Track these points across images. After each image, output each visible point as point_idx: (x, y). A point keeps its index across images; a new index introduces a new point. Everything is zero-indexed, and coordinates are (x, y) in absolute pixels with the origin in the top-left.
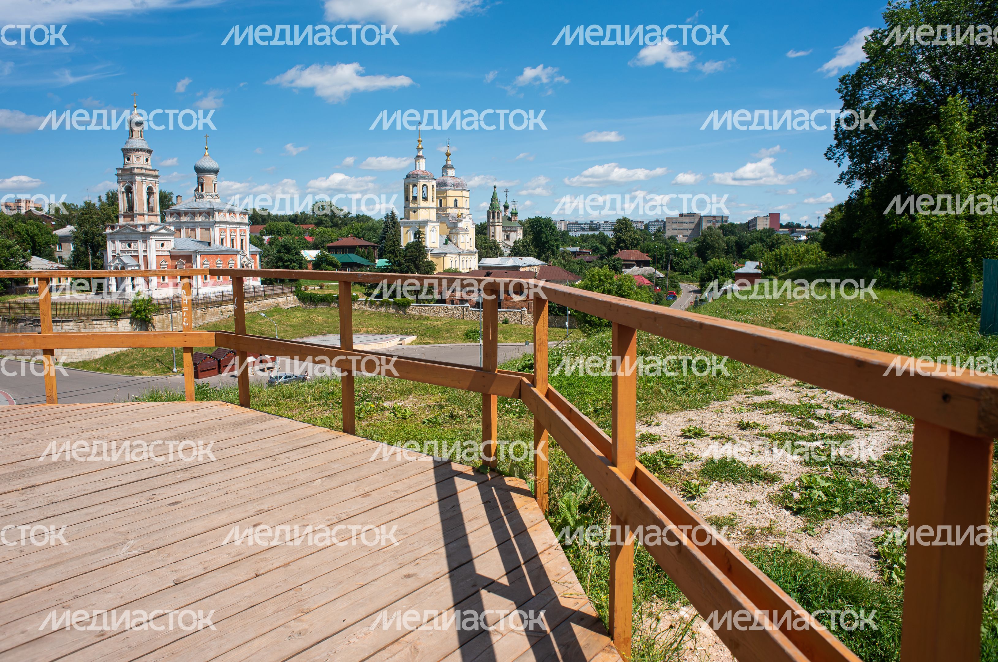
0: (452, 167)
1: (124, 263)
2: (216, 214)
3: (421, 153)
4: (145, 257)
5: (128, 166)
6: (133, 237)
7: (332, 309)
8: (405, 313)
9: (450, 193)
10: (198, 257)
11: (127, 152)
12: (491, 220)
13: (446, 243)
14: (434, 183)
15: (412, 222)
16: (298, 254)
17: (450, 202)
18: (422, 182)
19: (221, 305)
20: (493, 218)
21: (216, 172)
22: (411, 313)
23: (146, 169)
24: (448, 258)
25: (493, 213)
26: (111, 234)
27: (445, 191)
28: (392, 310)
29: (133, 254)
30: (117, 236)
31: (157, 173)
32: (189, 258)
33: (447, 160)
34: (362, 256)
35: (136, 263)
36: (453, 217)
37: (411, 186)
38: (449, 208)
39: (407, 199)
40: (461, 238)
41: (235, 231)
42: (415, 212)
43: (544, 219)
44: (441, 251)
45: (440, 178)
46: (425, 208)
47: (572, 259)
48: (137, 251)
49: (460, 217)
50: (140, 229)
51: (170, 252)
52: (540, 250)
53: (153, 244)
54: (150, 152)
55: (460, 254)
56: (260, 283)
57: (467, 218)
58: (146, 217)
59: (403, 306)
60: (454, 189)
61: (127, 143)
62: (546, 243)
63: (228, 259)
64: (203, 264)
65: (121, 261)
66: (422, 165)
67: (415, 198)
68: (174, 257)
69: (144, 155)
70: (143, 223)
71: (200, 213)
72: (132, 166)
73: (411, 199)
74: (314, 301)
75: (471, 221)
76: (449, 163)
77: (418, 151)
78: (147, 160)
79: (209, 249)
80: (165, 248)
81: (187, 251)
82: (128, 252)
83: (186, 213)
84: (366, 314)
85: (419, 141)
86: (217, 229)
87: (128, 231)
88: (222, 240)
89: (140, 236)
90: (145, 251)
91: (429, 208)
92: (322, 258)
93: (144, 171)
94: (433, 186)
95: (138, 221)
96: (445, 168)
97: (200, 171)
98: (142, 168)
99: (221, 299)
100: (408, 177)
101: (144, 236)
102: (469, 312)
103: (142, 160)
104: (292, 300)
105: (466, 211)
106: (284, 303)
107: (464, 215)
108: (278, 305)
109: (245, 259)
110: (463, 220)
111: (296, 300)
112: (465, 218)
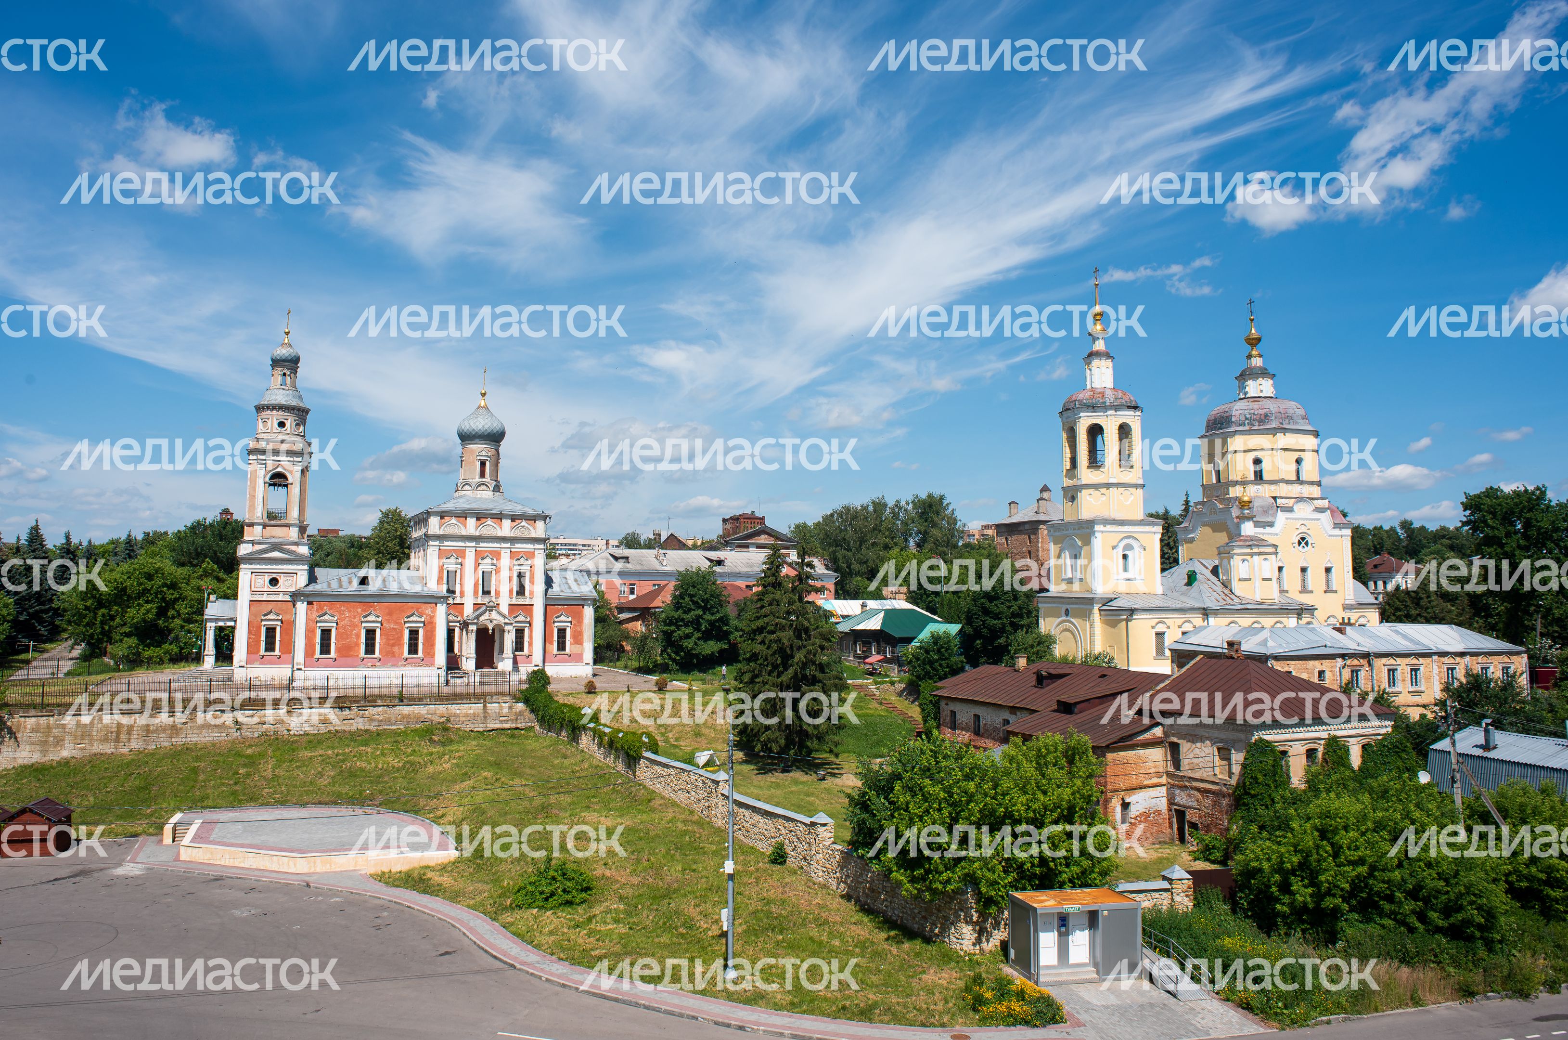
2: (435, 520)
9: (1241, 442)
13: (1191, 582)
15: (1067, 526)
18: (1085, 419)
27: (1228, 437)
28: (621, 765)
42: (1071, 498)
46: (1096, 487)
49: (1245, 508)
55: (1207, 612)
57: (1305, 509)
58: (259, 528)
59: (631, 757)
60: (1253, 432)
67: (1074, 463)
69: (276, 416)
86: (432, 551)
88: (451, 572)
91: (1107, 485)
94: (1123, 427)
102: (720, 801)
103: (271, 424)
104: (505, 711)
105: (1296, 490)
106: (474, 717)
107: (1284, 501)
108: (448, 720)
109: (494, 615)
110: (1281, 516)
111: (520, 713)
112: (1290, 509)
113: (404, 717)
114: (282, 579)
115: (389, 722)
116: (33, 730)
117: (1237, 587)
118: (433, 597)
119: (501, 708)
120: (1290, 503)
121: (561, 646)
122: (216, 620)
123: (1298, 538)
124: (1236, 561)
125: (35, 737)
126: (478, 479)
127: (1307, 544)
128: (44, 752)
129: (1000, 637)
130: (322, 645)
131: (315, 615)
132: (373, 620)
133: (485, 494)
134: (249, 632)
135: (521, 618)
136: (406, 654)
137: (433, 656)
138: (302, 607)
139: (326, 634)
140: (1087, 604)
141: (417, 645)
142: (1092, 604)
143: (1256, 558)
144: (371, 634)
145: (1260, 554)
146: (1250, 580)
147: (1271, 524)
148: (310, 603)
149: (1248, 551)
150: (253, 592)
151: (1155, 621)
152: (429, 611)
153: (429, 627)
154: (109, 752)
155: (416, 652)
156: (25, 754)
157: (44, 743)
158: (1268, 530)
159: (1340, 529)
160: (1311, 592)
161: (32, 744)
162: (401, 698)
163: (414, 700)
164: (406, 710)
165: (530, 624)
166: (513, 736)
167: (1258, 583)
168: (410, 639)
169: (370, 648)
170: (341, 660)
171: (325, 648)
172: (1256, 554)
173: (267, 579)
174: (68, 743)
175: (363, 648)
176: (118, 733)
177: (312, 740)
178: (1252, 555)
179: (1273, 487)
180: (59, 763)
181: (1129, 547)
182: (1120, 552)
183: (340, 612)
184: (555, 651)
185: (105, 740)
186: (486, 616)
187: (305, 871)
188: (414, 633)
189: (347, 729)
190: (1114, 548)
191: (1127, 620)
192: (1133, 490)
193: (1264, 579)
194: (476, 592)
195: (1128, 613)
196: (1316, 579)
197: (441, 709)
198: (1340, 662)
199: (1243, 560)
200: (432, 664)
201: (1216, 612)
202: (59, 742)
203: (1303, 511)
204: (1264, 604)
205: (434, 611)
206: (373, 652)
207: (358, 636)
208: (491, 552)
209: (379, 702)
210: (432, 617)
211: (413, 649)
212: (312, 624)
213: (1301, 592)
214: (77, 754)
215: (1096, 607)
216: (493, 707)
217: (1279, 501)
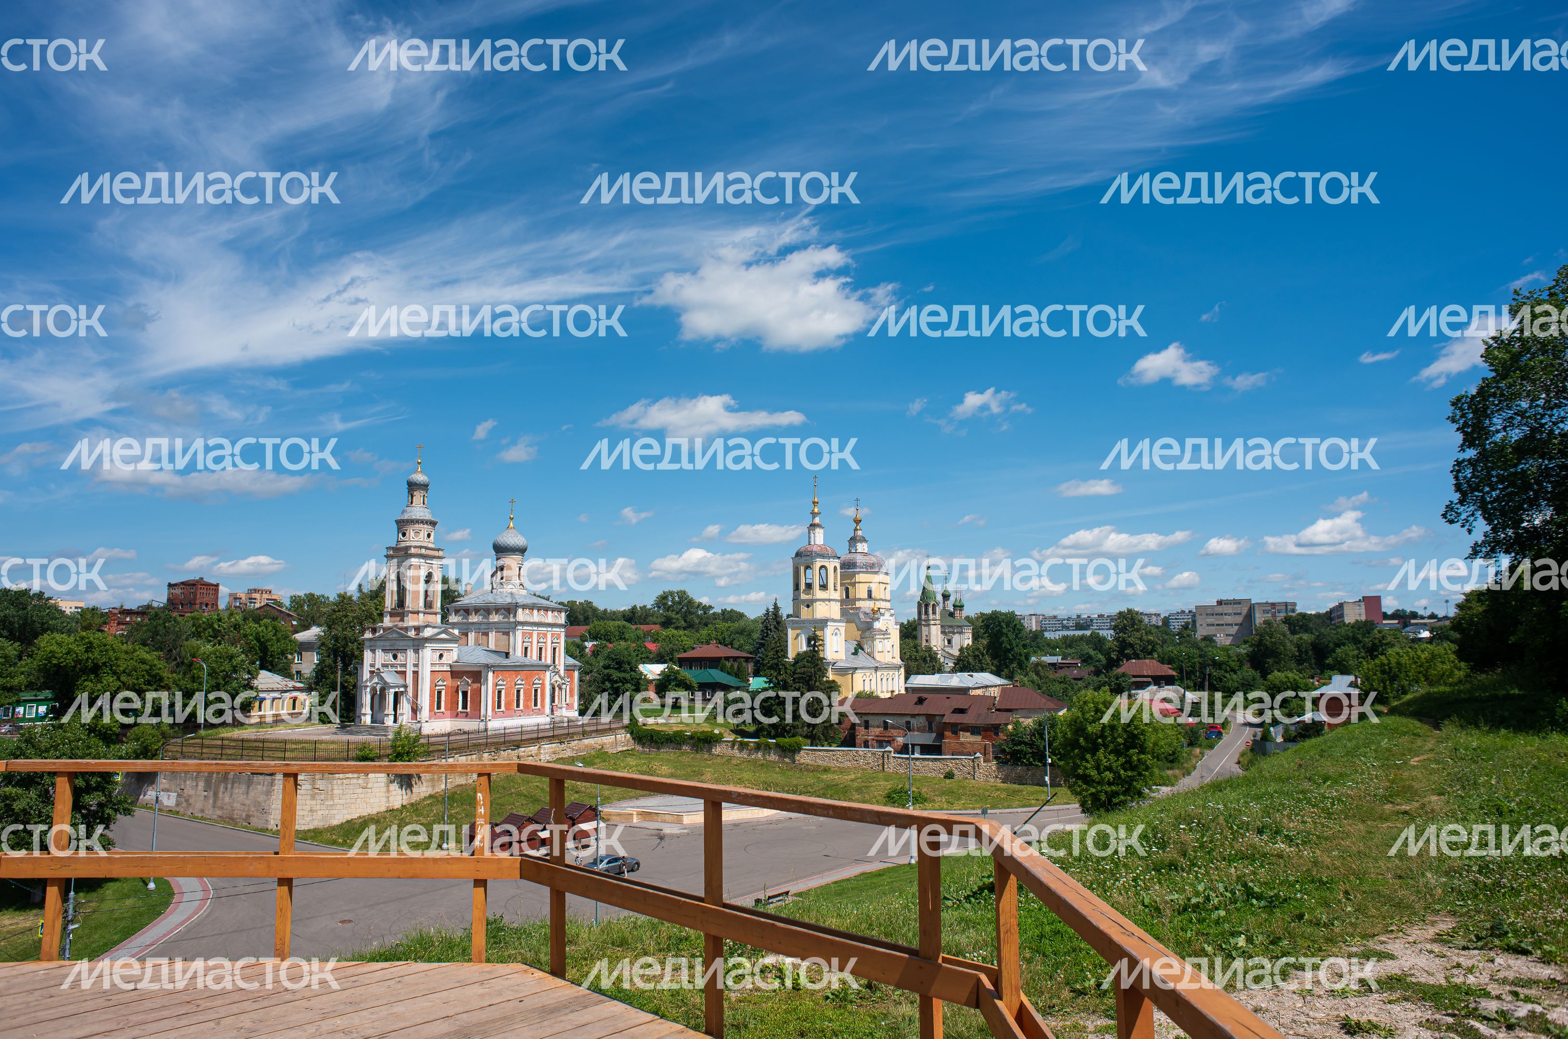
0: (863, 540)
1: (386, 682)
2: (520, 610)
3: (817, 520)
4: (416, 673)
5: (403, 545)
6: (401, 644)
7: (683, 754)
8: (794, 762)
9: (860, 577)
10: (490, 674)
11: (402, 525)
12: (923, 617)
13: (855, 653)
14: (837, 563)
15: (804, 621)
16: (634, 669)
17: (861, 591)
18: (819, 563)
19: (518, 747)
20: (926, 613)
21: (522, 551)
22: (802, 761)
23: (427, 548)
24: (858, 676)
25: (927, 606)
26: (371, 639)
27: (854, 575)
28: (773, 757)
29: (399, 669)
30: (378, 643)
31: (441, 553)
32: (477, 676)
33: (856, 530)
34: (729, 673)
35: (401, 682)
36: (866, 614)
37: (802, 568)
38: (860, 599)
39: (797, 587)
40: (878, 645)
41: (545, 635)
42: (808, 606)
43: (1005, 614)
44: (848, 666)
45: (845, 556)
46: (823, 600)
47: (1051, 676)
48: (405, 665)
49: (875, 614)
50: (412, 634)
51: (451, 666)
52: (1000, 662)
53: (428, 654)
54: (433, 524)
55: (876, 669)
56: (577, 714)
57: (887, 614)
58: (421, 615)
59: (790, 751)
60: (867, 572)
61: (403, 512)
62: (1010, 650)
63: (532, 677)
64: (497, 685)
65: (382, 679)
66: (819, 537)
67: (809, 586)
68: (455, 674)
69: (426, 528)
70: (416, 624)
71: (497, 610)
72: (408, 544)
73: (803, 587)
74: (656, 742)
75: (892, 618)
76: (859, 533)
77: (814, 518)
78: (429, 536)
79: (506, 662)
80: (444, 660)
81: (475, 665)
82: (392, 666)
83: (477, 610)
84: (734, 762)
85: (814, 503)
86: (519, 634)
87: (394, 635)
88: (526, 648)
89: (411, 643)
90: (416, 665)
91: (829, 600)
92: (668, 676)
93: (423, 551)
94: (835, 568)
95: (411, 621)
96: (853, 540)
97: (501, 550)
98: (421, 547)
99: (519, 738)
100: (798, 554)
101: (416, 643)
102: (891, 760)
103: (423, 535)
104: (623, 739)
105: (884, 604)
106: (612, 745)
107: (882, 610)
108: (603, 747)
109: (557, 678)
110: (882, 618)
112: (884, 615)
113: (586, 746)
114: (445, 654)
115: (579, 750)
118: (545, 666)
123: (886, 629)
124: (877, 642)
126: (518, 581)
128: (433, 786)
133: (523, 592)
136: (533, 706)
137: (544, 707)
143: (885, 640)
145: (887, 638)
146: (883, 652)
151: (863, 674)
154: (464, 782)
159: (896, 625)
167: (886, 653)
175: (515, 703)
179: (877, 602)
181: (836, 634)
183: (507, 678)
186: (554, 678)
188: (536, 692)
190: (832, 634)
192: (838, 603)
197: (599, 740)
199: (880, 642)
200: (543, 713)
201: (878, 669)
206: (519, 706)
207: (513, 695)
208: (543, 634)
210: (544, 680)
211: (536, 702)
216: (619, 737)
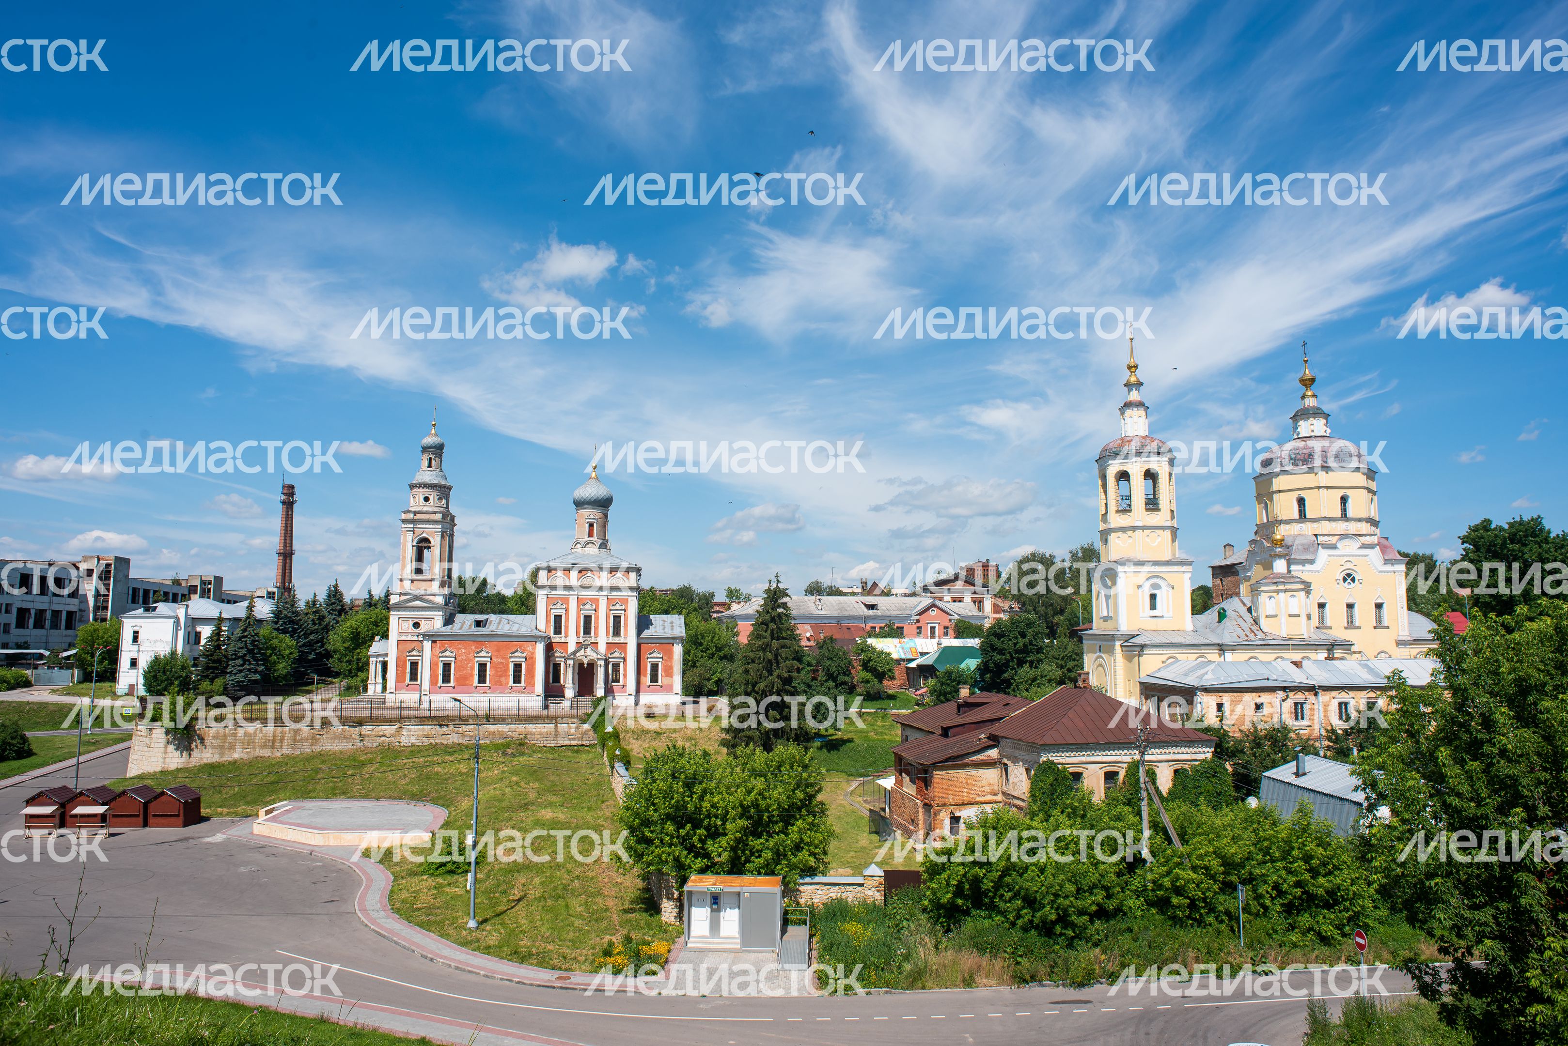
3: (1132, 396)
41: (595, 601)
42: (1106, 542)
53: (394, 623)
67: (1107, 508)
78: (427, 499)
80: (421, 629)
86: (541, 599)
88: (558, 617)
91: (1134, 529)
103: (418, 499)
104: (573, 730)
105: (1341, 527)
106: (547, 735)
107: (1326, 538)
108: (526, 737)
109: (589, 651)
110: (1323, 555)
111: (586, 732)
112: (1333, 547)
113: (490, 733)
114: (423, 623)
116: (214, 737)
117: (1264, 623)
118: (532, 636)
119: (570, 728)
120: (1334, 540)
121: (654, 678)
122: (377, 656)
123: (1344, 574)
124: (1263, 598)
125: (216, 743)
126: (586, 539)
127: (1353, 580)
128: (222, 754)
129: (1005, 672)
130: (444, 676)
131: (438, 651)
132: (484, 656)
133: (593, 551)
134: (397, 666)
135: (617, 655)
136: (511, 683)
137: (533, 685)
138: (427, 645)
139: (447, 666)
140: (1108, 640)
141: (520, 676)
142: (1114, 641)
143: (1282, 594)
144: (482, 667)
145: (1286, 591)
146: (1276, 616)
147: (1311, 562)
148: (434, 642)
149: (1274, 588)
150: (401, 634)
151: (1164, 658)
152: (530, 648)
153: (530, 661)
154: (267, 755)
155: (520, 682)
156: (208, 755)
157: (222, 747)
158: (1308, 567)
159: (1393, 564)
160: (1359, 628)
161: (213, 747)
162: (488, 718)
163: (501, 720)
164: (492, 728)
165: (625, 659)
166: (577, 752)
167: (1284, 619)
168: (515, 671)
169: (482, 679)
170: (458, 688)
171: (446, 679)
172: (1281, 591)
173: (411, 622)
174: (238, 748)
175: (476, 678)
176: (274, 741)
177: (414, 751)
178: (1278, 592)
179: (1315, 525)
180: (230, 763)
181: (1156, 586)
182: (1147, 591)
183: (458, 649)
184: (648, 683)
185: (264, 746)
186: (582, 652)
187: (321, 844)
188: (517, 667)
189: (445, 742)
190: (1139, 587)
191: (1139, 656)
192: (1160, 532)
193: (1290, 616)
194: (578, 633)
195: (1138, 649)
196: (1364, 615)
197: (520, 728)
198: (1281, 694)
199: (1270, 597)
200: (533, 692)
201: (1233, 648)
202: (232, 747)
203: (1349, 547)
204: (1291, 639)
205: (534, 649)
206: (485, 682)
207: (472, 668)
208: (590, 599)
209: (471, 721)
210: (533, 653)
211: (517, 679)
212: (435, 659)
213: (1346, 628)
214: (245, 756)
215: (1118, 644)
216: (562, 727)
217: (1320, 539)
